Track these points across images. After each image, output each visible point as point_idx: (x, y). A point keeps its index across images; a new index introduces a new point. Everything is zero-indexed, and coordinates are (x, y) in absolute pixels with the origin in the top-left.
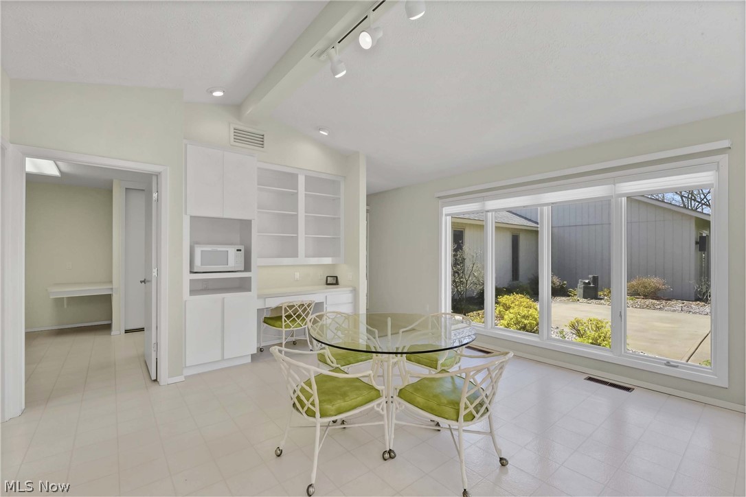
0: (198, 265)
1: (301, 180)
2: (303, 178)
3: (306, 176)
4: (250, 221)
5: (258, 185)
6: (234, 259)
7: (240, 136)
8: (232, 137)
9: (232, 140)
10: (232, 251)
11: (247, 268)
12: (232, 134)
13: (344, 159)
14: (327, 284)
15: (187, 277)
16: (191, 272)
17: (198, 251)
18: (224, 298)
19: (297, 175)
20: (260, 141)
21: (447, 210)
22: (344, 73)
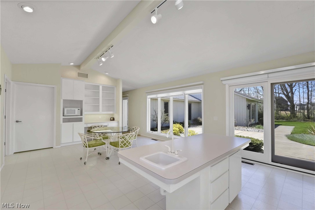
0: (65, 114)
1: (101, 87)
2: (101, 86)
3: (102, 86)
4: (82, 101)
5: (85, 89)
6: (77, 112)
7: (80, 75)
8: (77, 75)
9: (77, 76)
10: (76, 110)
11: (81, 115)
12: (77, 74)
13: (115, 80)
14: (111, 120)
15: (62, 117)
16: (63, 116)
17: (66, 110)
18: (73, 124)
19: (99, 86)
20: (86, 76)
21: (148, 97)
22: (102, 64)
